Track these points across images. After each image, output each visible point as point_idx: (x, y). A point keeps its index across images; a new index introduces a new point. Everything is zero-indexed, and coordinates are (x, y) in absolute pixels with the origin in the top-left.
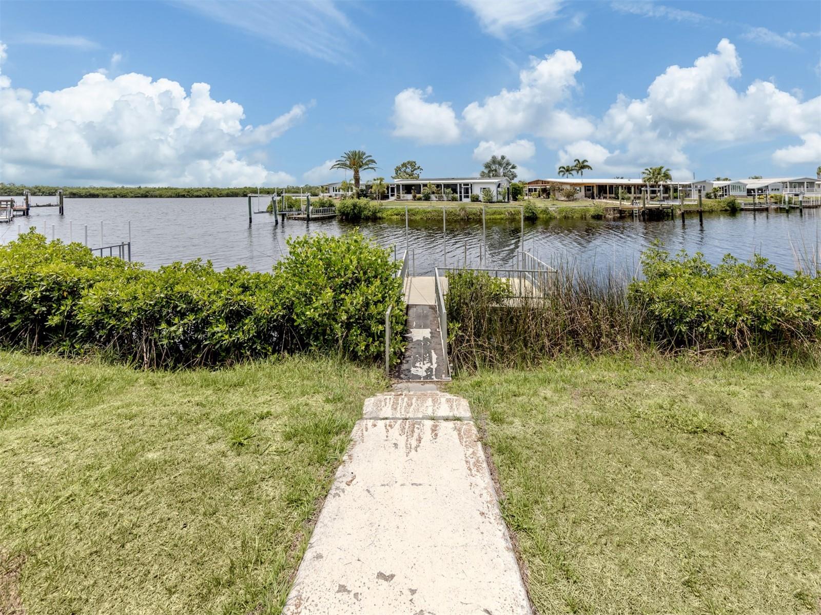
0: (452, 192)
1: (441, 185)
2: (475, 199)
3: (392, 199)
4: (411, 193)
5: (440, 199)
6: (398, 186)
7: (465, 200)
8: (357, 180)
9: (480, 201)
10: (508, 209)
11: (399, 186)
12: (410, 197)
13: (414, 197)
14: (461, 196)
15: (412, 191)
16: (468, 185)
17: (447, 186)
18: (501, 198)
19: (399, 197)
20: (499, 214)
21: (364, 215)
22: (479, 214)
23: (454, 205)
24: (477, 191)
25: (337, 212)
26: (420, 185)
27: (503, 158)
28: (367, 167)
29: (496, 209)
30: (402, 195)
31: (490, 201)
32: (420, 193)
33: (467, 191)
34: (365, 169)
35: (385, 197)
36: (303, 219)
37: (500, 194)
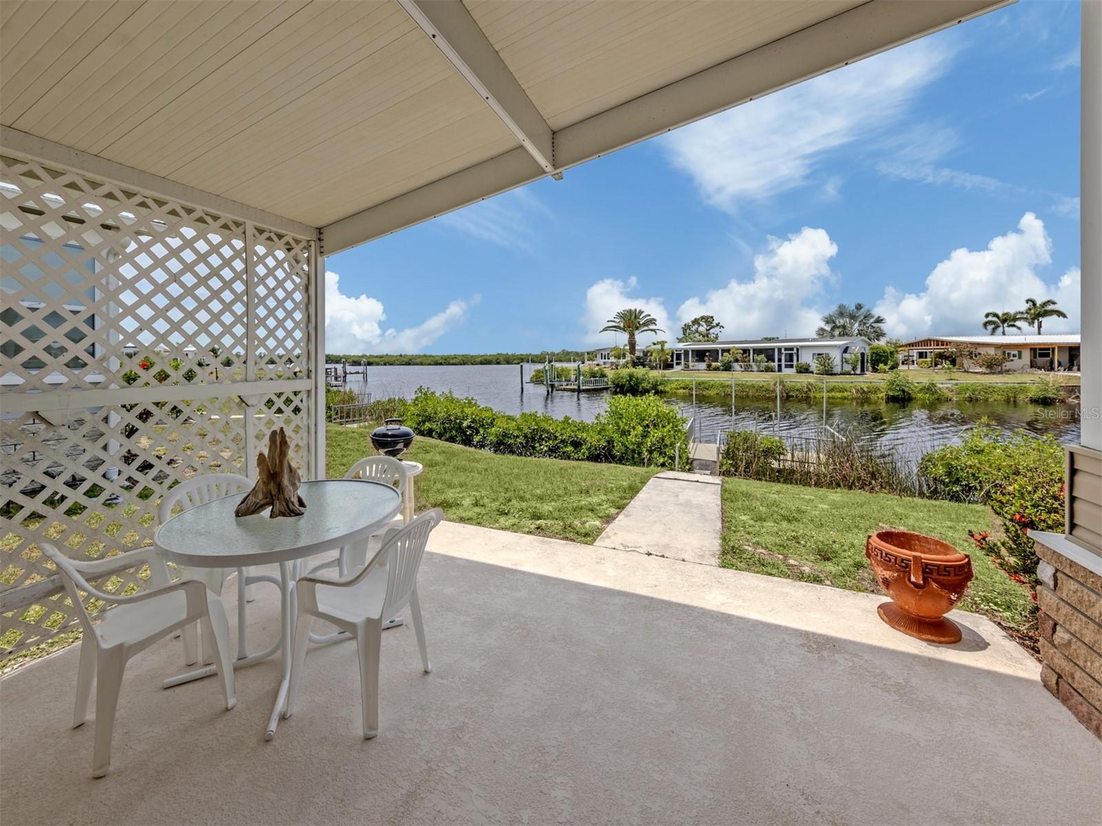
0: (766, 360)
1: (749, 350)
2: (803, 370)
3: (677, 368)
4: (704, 361)
5: (748, 369)
6: (686, 352)
7: (786, 371)
8: (632, 344)
9: (812, 372)
10: (856, 384)
11: (688, 351)
12: (703, 366)
13: (709, 366)
14: (780, 366)
15: (706, 358)
16: (792, 349)
17: (758, 351)
18: (848, 368)
19: (687, 367)
20: (840, 392)
21: (643, 387)
22: (805, 390)
23: (768, 377)
24: (806, 358)
25: (610, 383)
26: (718, 351)
27: (859, 307)
28: (646, 328)
29: (835, 384)
30: (691, 364)
31: (829, 372)
32: (716, 360)
33: (790, 358)
34: (642, 332)
35: (668, 366)
36: (573, 391)
37: (846, 362)
